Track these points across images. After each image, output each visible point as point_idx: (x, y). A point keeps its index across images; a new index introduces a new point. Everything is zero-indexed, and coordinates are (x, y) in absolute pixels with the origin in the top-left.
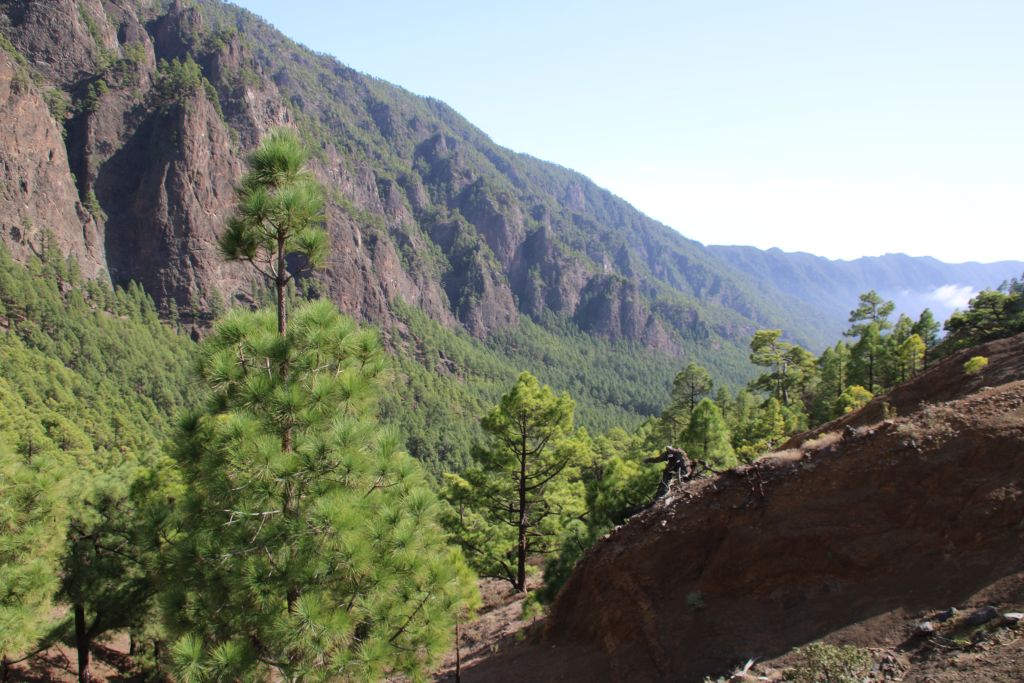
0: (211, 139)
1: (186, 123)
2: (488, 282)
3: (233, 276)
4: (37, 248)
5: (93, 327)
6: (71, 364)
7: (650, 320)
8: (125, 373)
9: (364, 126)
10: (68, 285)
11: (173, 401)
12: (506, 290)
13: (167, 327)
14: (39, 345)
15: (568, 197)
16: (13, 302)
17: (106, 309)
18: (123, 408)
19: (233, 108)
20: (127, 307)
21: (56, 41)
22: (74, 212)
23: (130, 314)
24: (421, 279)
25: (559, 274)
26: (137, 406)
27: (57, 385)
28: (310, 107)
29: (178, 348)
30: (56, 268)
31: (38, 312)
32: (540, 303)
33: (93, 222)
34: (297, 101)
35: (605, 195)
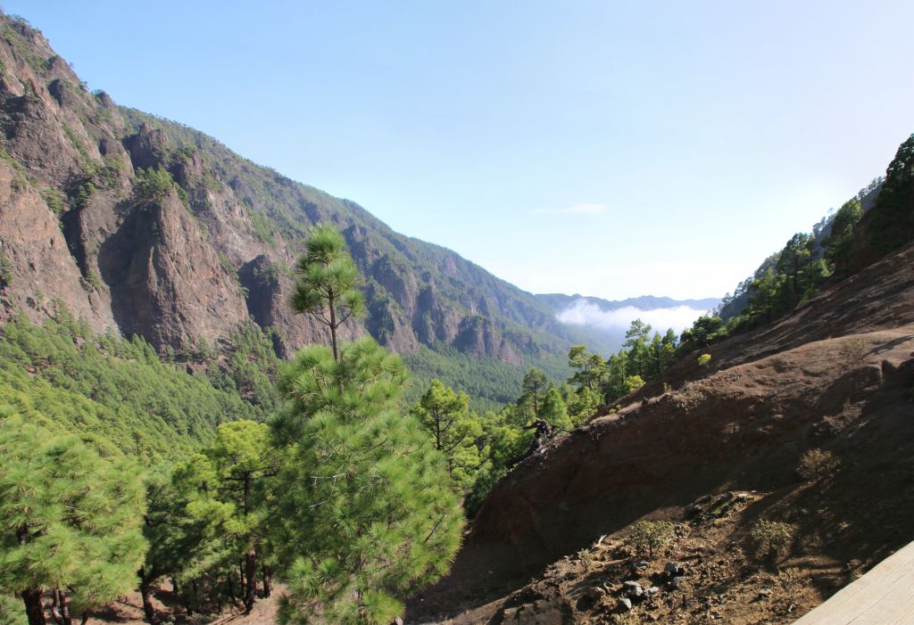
0: (185, 230)
1: (163, 217)
2: (397, 324)
3: (214, 327)
4: (51, 313)
5: (107, 369)
6: (93, 396)
7: (503, 343)
8: (137, 400)
9: (300, 219)
10: (82, 339)
11: (178, 417)
12: (408, 328)
13: (167, 365)
14: (64, 385)
15: (445, 266)
16: (36, 355)
17: (116, 355)
18: (140, 425)
19: (199, 207)
20: (133, 353)
21: (46, 152)
22: (79, 285)
23: (136, 358)
24: (351, 324)
25: (443, 317)
26: (151, 423)
27: (83, 413)
28: (258, 206)
29: (178, 380)
30: (70, 328)
31: (58, 361)
32: (432, 335)
33: (95, 292)
34: (248, 201)
35: (469, 264)
